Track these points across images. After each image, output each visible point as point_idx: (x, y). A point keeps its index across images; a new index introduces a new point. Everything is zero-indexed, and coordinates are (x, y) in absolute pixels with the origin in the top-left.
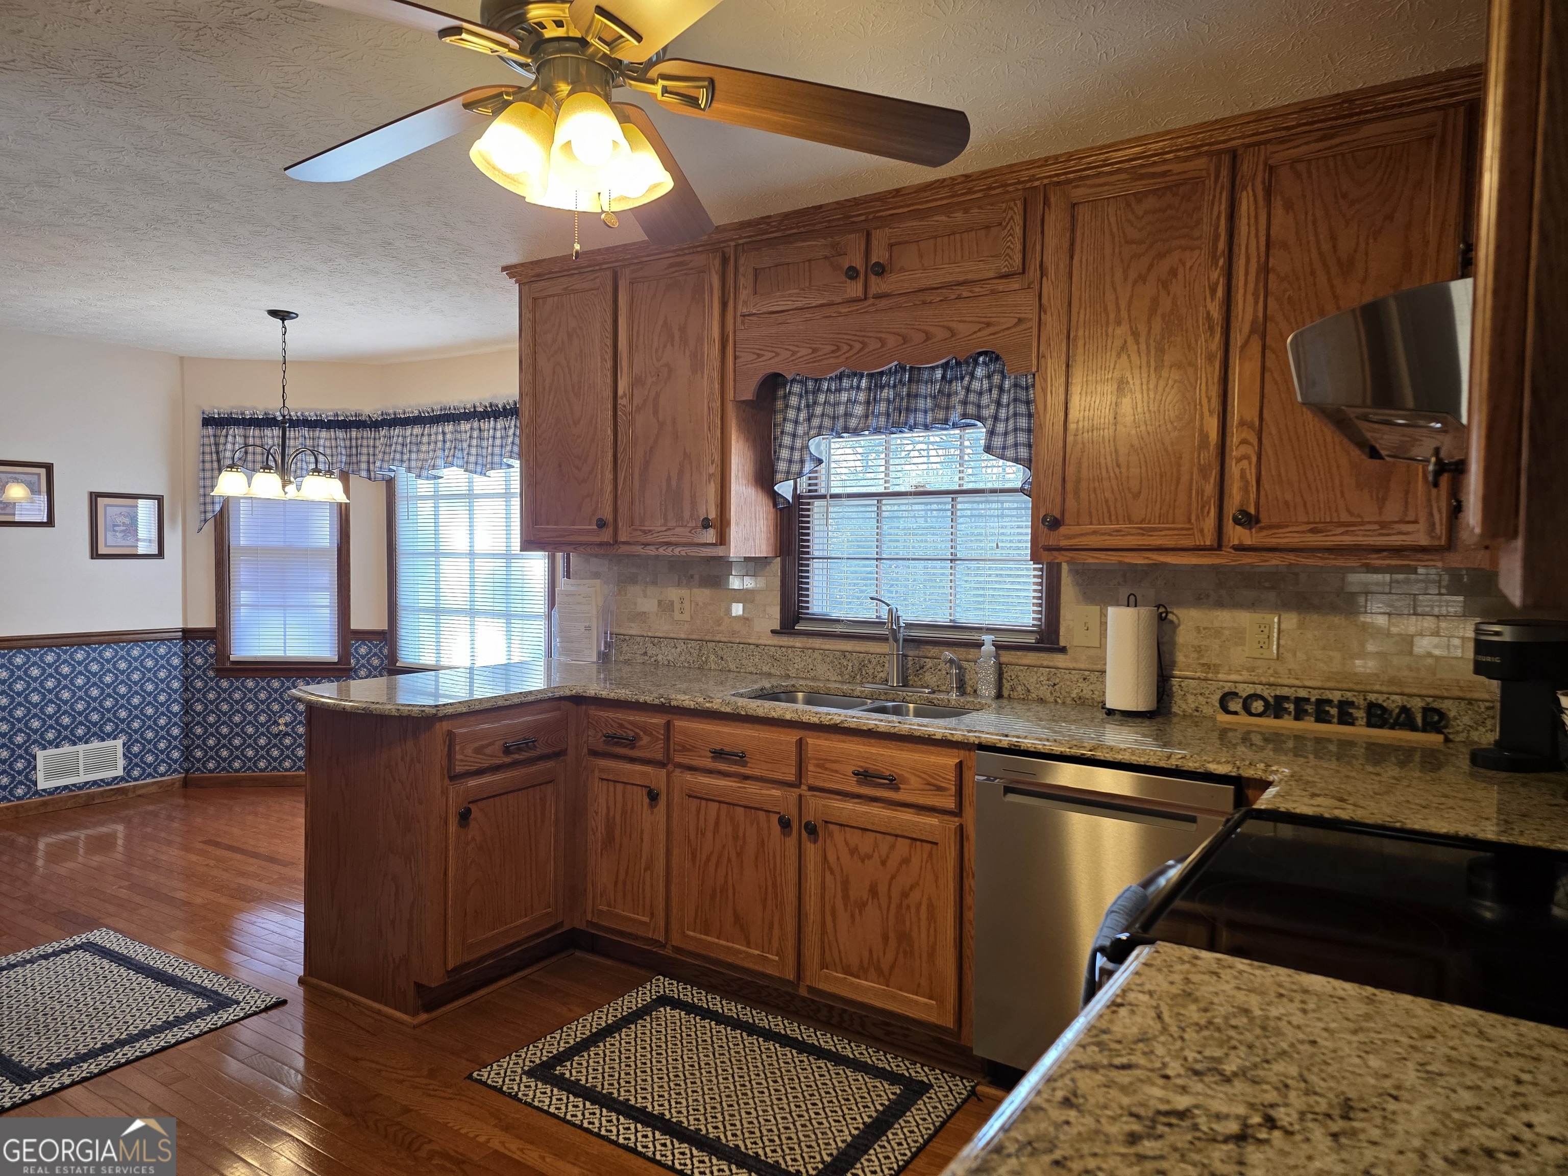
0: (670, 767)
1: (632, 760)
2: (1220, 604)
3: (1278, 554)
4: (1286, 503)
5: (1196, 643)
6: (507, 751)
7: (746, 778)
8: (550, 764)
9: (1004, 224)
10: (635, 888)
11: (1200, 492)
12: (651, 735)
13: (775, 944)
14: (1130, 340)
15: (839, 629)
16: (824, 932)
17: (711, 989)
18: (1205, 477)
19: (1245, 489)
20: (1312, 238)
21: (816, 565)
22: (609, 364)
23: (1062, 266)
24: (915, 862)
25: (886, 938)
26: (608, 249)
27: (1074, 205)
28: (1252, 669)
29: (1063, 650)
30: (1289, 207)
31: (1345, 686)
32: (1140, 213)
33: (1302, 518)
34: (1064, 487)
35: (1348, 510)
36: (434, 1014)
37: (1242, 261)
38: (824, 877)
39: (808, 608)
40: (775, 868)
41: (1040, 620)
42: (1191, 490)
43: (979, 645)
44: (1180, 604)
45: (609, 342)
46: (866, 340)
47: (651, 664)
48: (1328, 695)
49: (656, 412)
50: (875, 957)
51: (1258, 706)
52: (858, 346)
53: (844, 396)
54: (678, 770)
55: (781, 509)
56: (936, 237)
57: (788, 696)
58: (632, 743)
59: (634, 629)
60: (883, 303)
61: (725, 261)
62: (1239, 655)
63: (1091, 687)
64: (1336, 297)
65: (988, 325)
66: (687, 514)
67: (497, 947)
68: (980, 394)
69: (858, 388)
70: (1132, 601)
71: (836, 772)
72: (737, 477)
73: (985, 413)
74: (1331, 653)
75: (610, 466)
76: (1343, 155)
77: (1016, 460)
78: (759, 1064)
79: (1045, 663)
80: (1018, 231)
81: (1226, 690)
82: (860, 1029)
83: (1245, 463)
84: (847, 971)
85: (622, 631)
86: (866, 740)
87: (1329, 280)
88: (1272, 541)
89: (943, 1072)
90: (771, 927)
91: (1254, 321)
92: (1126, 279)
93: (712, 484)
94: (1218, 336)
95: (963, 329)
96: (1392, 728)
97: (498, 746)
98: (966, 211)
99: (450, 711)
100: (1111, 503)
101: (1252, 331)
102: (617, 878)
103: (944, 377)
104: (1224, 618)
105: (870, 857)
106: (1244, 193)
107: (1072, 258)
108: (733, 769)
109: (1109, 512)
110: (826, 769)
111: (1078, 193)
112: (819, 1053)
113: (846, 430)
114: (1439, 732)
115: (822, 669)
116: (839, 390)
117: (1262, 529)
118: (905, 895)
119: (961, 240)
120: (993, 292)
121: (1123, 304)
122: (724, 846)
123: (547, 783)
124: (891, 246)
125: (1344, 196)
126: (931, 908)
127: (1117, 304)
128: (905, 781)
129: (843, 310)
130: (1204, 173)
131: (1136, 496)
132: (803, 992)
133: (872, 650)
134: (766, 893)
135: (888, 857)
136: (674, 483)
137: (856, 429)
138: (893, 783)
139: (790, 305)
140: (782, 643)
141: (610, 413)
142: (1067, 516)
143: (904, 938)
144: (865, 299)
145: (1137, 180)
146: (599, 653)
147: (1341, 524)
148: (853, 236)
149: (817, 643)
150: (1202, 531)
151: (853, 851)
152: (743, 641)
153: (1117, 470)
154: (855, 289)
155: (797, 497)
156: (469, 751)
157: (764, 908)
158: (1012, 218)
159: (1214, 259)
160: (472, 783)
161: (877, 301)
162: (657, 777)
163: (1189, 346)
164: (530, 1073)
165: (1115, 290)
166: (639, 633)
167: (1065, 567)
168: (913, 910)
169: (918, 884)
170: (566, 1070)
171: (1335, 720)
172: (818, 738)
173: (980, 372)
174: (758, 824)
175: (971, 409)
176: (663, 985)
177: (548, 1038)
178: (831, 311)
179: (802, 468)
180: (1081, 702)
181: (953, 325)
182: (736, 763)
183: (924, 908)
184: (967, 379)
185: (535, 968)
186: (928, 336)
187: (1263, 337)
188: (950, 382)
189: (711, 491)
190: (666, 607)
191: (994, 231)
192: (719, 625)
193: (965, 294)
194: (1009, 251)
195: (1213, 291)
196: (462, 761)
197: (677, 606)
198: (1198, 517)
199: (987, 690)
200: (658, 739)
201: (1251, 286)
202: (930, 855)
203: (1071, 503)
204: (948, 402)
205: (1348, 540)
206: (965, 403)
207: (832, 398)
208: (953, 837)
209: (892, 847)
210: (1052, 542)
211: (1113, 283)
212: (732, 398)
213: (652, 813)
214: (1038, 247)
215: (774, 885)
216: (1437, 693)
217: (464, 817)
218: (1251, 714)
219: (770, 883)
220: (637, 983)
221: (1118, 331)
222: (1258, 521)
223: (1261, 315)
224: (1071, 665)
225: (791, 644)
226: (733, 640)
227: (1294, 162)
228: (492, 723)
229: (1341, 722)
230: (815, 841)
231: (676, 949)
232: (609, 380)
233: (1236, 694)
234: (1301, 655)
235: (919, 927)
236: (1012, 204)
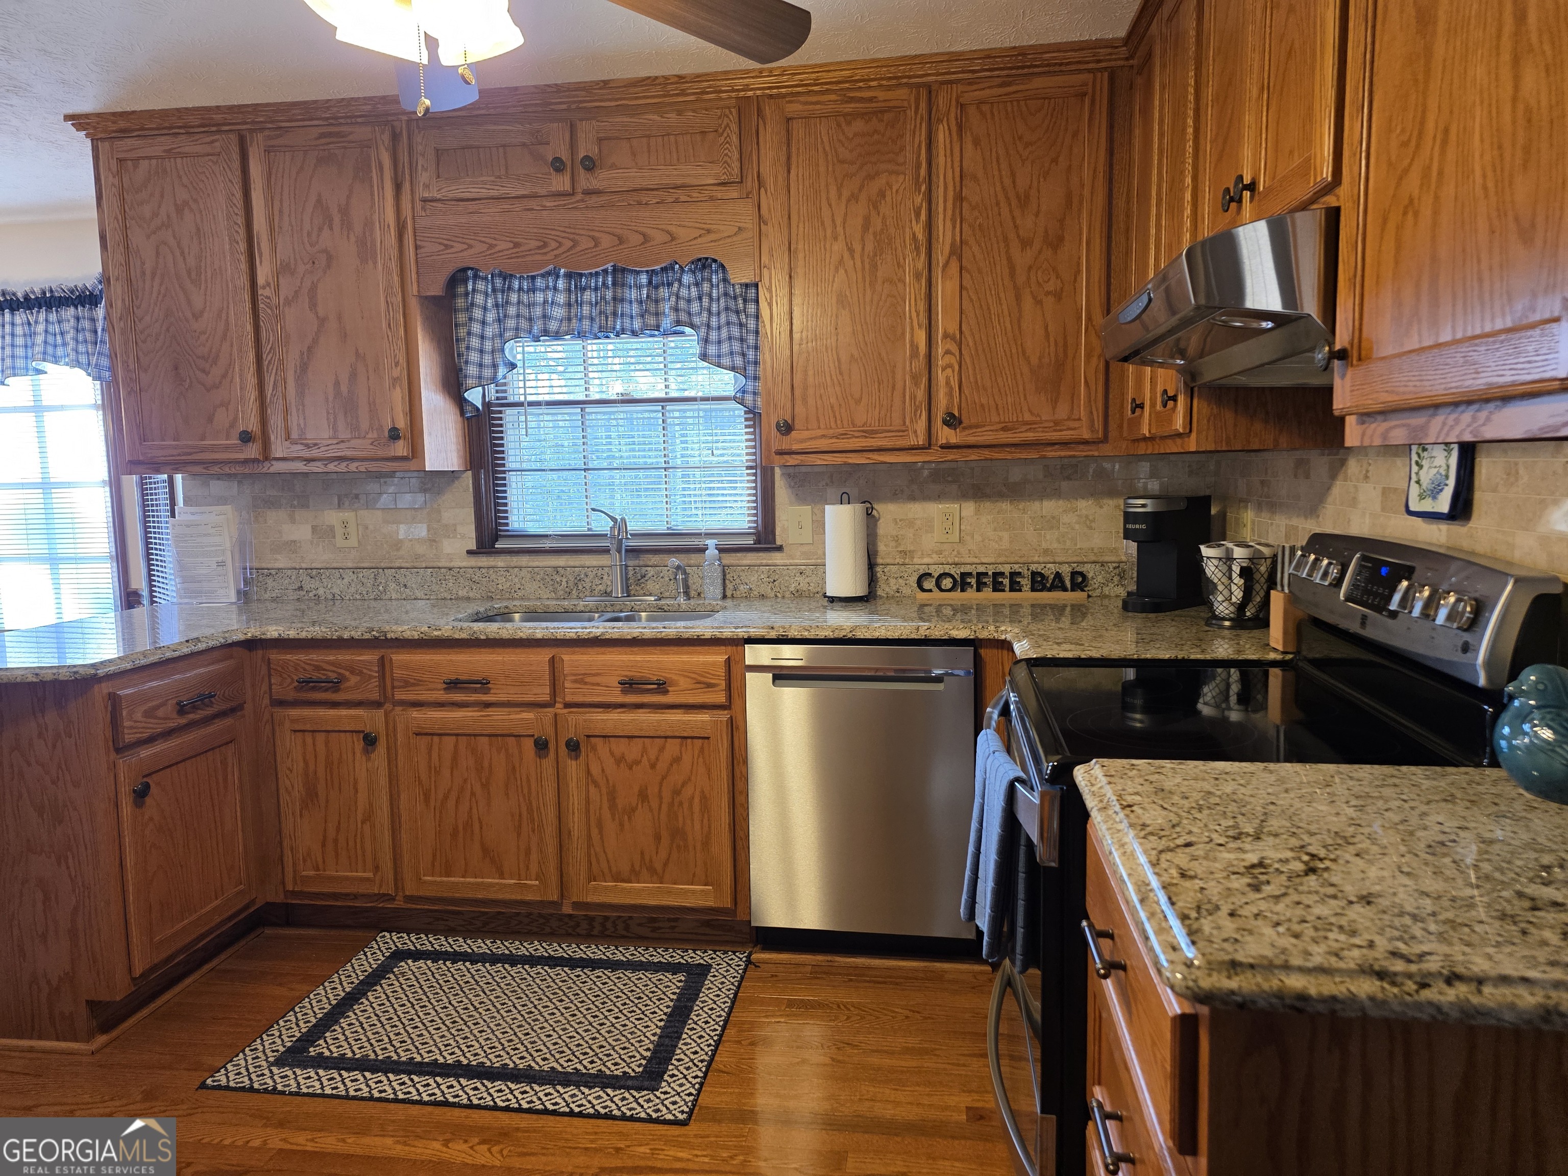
0: (388, 706)
1: (335, 705)
2: (913, 498)
3: (976, 450)
4: (982, 405)
5: (894, 533)
6: (182, 710)
7: (488, 705)
8: (228, 721)
9: (721, 131)
10: (351, 843)
11: (913, 397)
12: (361, 673)
13: (534, 868)
14: (846, 255)
15: (547, 544)
16: (590, 845)
17: (449, 932)
18: (917, 384)
19: (950, 394)
20: (996, 173)
21: (513, 479)
22: (242, 246)
23: (780, 178)
24: (687, 758)
25: (658, 838)
26: (231, 109)
27: (789, 120)
28: (940, 552)
29: (780, 549)
30: (976, 142)
31: (1012, 560)
32: (851, 136)
33: (995, 418)
34: (793, 394)
35: (1030, 411)
36: (114, 1033)
37: (941, 190)
38: (588, 791)
39: (507, 524)
40: (530, 792)
41: (756, 522)
42: (904, 396)
43: (703, 550)
44: (881, 500)
45: (240, 220)
46: (577, 237)
47: (310, 600)
48: (1001, 569)
49: (313, 305)
50: (647, 858)
51: (947, 583)
52: (569, 244)
53: (539, 297)
54: (398, 709)
55: (468, 419)
56: (649, 137)
57: (505, 616)
58: (336, 685)
59: (281, 561)
60: (594, 200)
61: (395, 137)
62: (929, 541)
63: (807, 580)
64: (1016, 227)
65: (709, 231)
66: (365, 424)
67: (188, 940)
68: (689, 301)
69: (555, 289)
70: (844, 499)
71: (598, 684)
72: (425, 381)
73: (696, 320)
74: (1000, 534)
75: (253, 369)
76: (1018, 101)
77: (733, 369)
78: (537, 989)
79: (764, 562)
80: (735, 139)
81: (921, 572)
82: (624, 933)
83: (949, 371)
84: (618, 878)
85: (264, 565)
86: (628, 649)
87: (1011, 211)
88: (972, 440)
89: (715, 952)
90: (528, 852)
91: (953, 244)
92: (840, 197)
93: (398, 389)
94: (923, 256)
95: (682, 233)
96: (1049, 590)
97: (169, 709)
98: (680, 113)
99: (112, 669)
100: (836, 408)
101: (952, 253)
102: (325, 837)
103: (650, 283)
104: (918, 510)
105: (637, 762)
106: (941, 127)
107: (789, 172)
108: (474, 697)
109: (835, 417)
110: (586, 683)
111: (793, 108)
112: (593, 964)
113: (546, 332)
114: (1083, 590)
115: (531, 587)
116: (533, 290)
117: (965, 428)
118: (677, 792)
119: (676, 142)
120: (712, 199)
121: (839, 222)
122: (465, 781)
123: (227, 743)
124: (600, 140)
125: (1020, 138)
126: (704, 798)
127: (833, 220)
128: (673, 683)
129: (548, 204)
130: (906, 104)
131: (857, 402)
132: (567, 909)
133: (588, 563)
134: (520, 821)
135: (657, 759)
136: (344, 389)
137: (557, 333)
138: (662, 687)
139: (484, 193)
140: (480, 564)
141: (248, 306)
142: (796, 422)
143: (677, 833)
144: (573, 194)
145: (847, 102)
146: (239, 592)
147: (1027, 423)
148: (556, 125)
149: (524, 560)
150: (915, 432)
151: (620, 760)
152: (431, 565)
153: (840, 377)
154: (561, 183)
155: (487, 405)
156: (138, 716)
157: (519, 834)
158: (728, 125)
159: (918, 185)
160: (145, 753)
161: (587, 198)
162: (372, 719)
163: (898, 264)
164: (280, 1062)
165: (830, 205)
166: (289, 566)
167: (778, 471)
168: (686, 805)
169: (689, 779)
170: (321, 1048)
171: (1007, 589)
172: (573, 653)
173: (687, 279)
174: (507, 750)
175: (683, 317)
176: (389, 942)
177: (281, 1023)
178: (533, 204)
179: (495, 373)
180: (798, 595)
181: (673, 229)
182: (475, 691)
183: (697, 800)
184: (676, 285)
185: (223, 957)
186: (646, 238)
187: (960, 259)
188: (657, 287)
189: (398, 396)
190: (323, 533)
191: (711, 136)
192: (398, 550)
193: (683, 198)
194: (726, 158)
195: (918, 215)
196: (131, 728)
197: (339, 531)
198: (912, 421)
199: (713, 591)
200: (371, 677)
201: (949, 213)
202: (702, 750)
203: (800, 409)
204: (657, 308)
205: (1031, 436)
206: (676, 310)
207: (525, 298)
208: (725, 729)
209: (662, 749)
210: (784, 447)
211: (828, 199)
212: (415, 293)
213: (369, 759)
214: (755, 158)
215: (530, 811)
216: (1079, 559)
217: (141, 794)
218: (942, 590)
219: (524, 809)
220: (360, 946)
221: (836, 247)
222: (961, 422)
223: (958, 239)
224: (788, 562)
225: (493, 564)
226: (416, 564)
227: (981, 102)
228: (162, 678)
229: (1012, 590)
230: (577, 758)
231: (409, 899)
232: (244, 266)
233: (930, 575)
234: (978, 538)
235: (692, 820)
236: (727, 111)
